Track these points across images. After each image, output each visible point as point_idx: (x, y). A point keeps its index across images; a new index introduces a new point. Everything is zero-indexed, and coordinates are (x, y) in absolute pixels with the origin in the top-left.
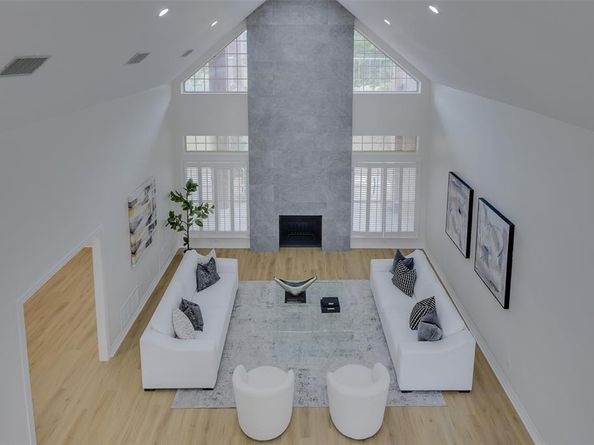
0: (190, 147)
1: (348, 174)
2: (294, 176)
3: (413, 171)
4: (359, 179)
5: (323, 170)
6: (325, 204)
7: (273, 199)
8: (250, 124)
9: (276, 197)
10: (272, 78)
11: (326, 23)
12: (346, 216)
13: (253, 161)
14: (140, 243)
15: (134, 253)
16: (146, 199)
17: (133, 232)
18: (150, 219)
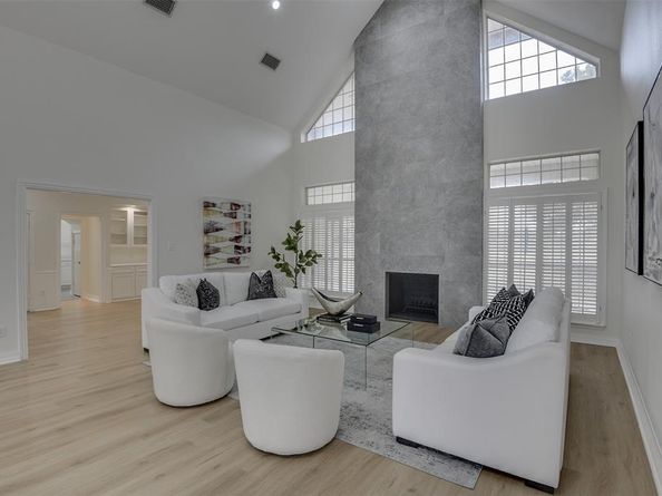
0: (312, 201)
1: (477, 214)
2: (403, 219)
4: (496, 218)
5: (440, 209)
6: (443, 258)
7: (378, 250)
8: (357, 161)
9: (383, 247)
10: (378, 102)
11: (442, 13)
13: (360, 204)
14: (217, 250)
15: (207, 254)
16: (233, 216)
17: (206, 232)
18: (237, 239)
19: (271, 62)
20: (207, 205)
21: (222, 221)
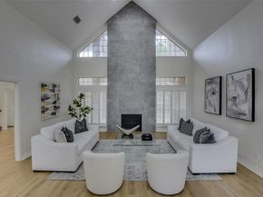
0: (81, 84)
3: (185, 93)
9: (120, 105)
12: (153, 115)
14: (47, 109)
15: (43, 112)
16: (53, 91)
17: (43, 100)
18: (55, 102)
19: (77, 20)
20: (43, 86)
21: (50, 94)
